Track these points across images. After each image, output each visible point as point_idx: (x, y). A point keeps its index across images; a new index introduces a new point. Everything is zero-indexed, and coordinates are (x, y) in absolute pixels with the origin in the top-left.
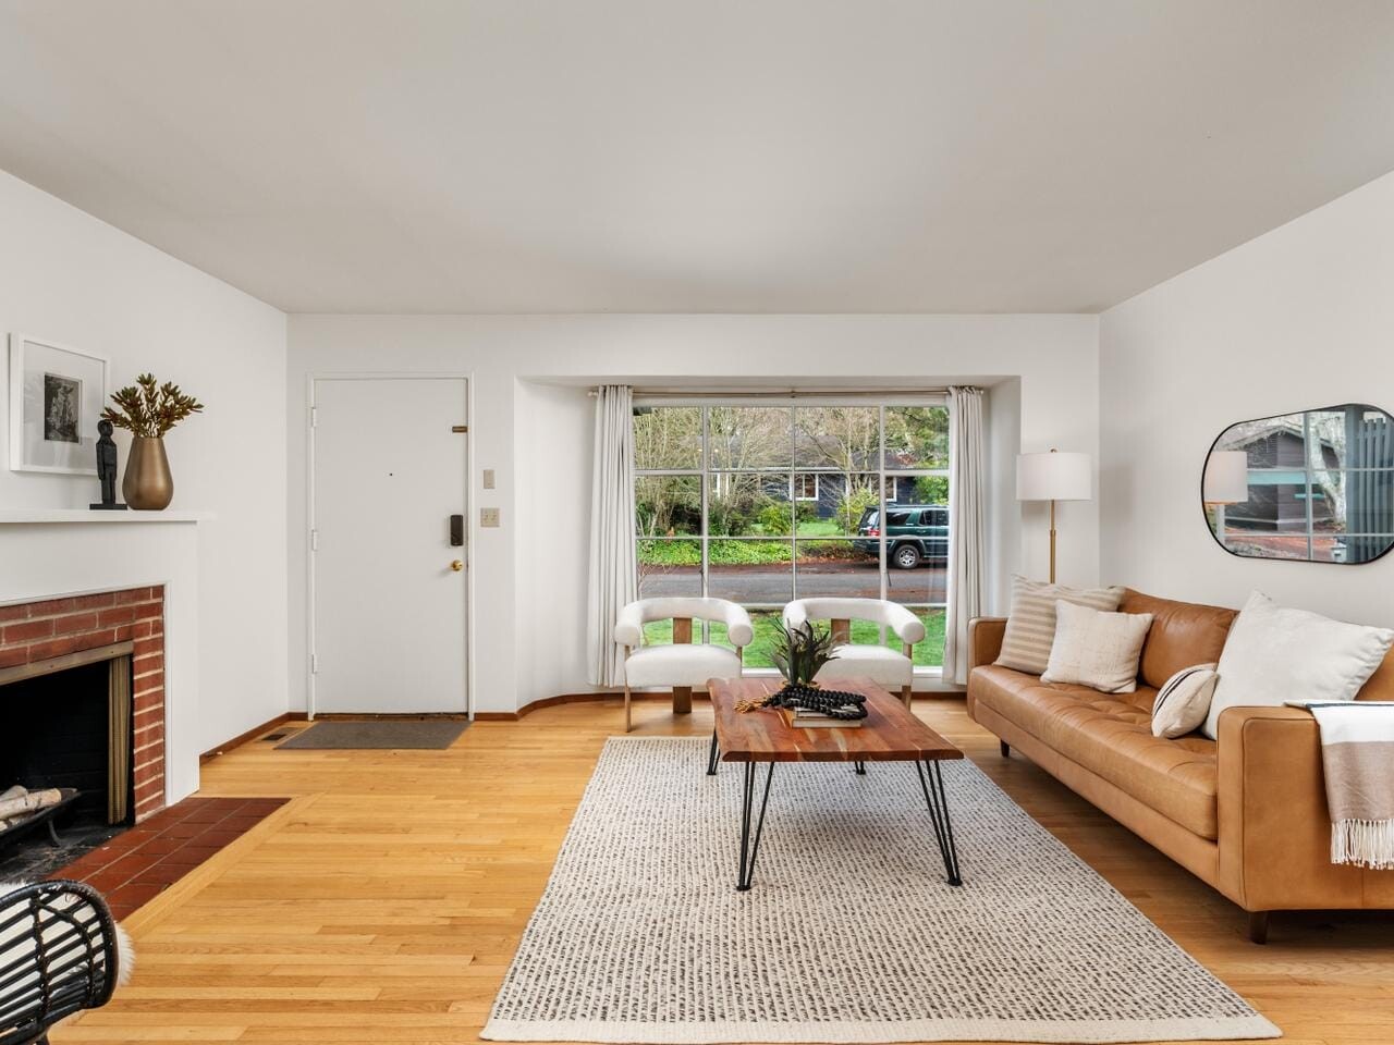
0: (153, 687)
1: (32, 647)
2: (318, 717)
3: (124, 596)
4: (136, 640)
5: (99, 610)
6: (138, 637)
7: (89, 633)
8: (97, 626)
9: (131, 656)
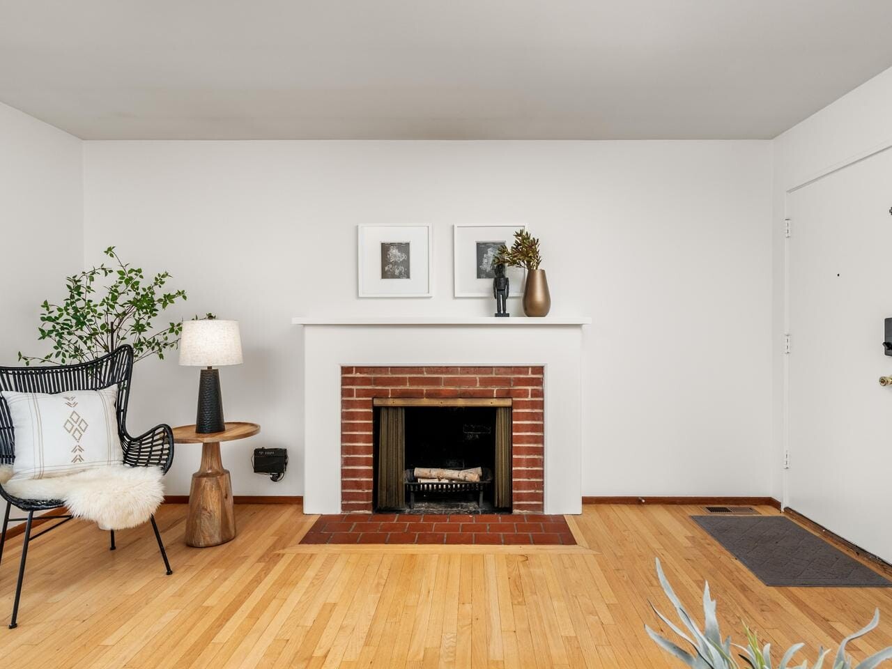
0: (531, 432)
1: (427, 390)
2: (788, 510)
3: (503, 370)
4: (514, 399)
5: (480, 376)
6: (516, 397)
7: (471, 389)
8: (478, 386)
9: (510, 408)
